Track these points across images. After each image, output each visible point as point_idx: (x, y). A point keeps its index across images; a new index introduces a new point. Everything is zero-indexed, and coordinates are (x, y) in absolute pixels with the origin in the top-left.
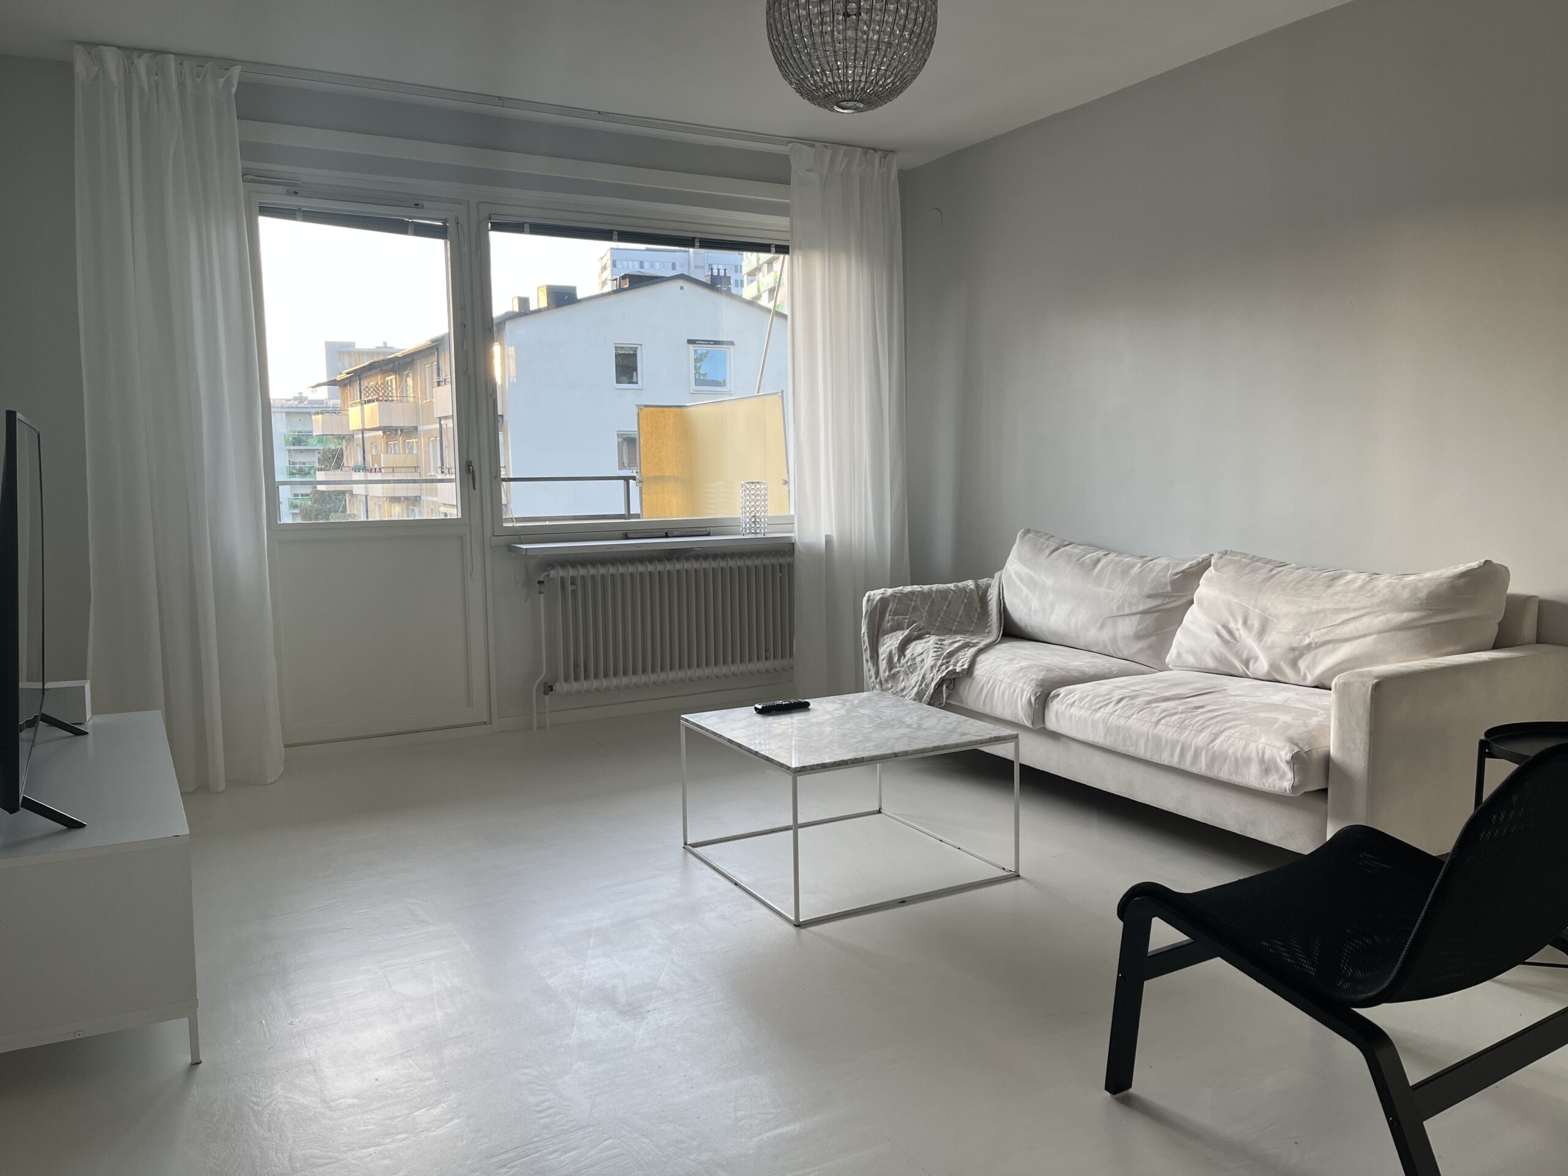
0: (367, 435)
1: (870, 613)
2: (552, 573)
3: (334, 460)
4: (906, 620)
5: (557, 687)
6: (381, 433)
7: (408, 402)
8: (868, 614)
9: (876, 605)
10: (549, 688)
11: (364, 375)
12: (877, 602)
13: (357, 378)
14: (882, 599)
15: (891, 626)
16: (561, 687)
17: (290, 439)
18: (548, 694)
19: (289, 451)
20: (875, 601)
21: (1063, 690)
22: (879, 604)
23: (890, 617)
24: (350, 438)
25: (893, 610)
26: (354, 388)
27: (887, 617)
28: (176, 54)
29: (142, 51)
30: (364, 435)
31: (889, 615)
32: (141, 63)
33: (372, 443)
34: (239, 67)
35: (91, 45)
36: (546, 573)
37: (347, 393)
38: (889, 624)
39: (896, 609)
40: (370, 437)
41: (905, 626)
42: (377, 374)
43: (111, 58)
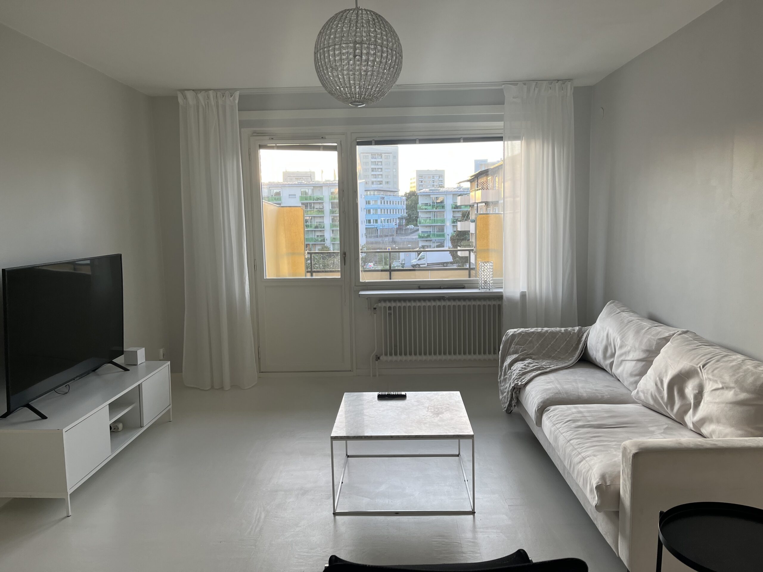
0: (479, 205)
1: (505, 342)
2: (380, 305)
3: (466, 216)
4: (521, 349)
5: (381, 358)
6: (484, 204)
7: (495, 189)
8: (504, 342)
9: (509, 338)
10: (378, 358)
11: (479, 177)
12: (510, 336)
13: (477, 178)
14: (513, 334)
15: (513, 351)
16: (383, 358)
17: (454, 206)
18: (378, 361)
19: (453, 211)
20: (509, 336)
21: (552, 408)
22: (510, 337)
23: (514, 346)
24: (472, 206)
25: (516, 342)
26: (475, 183)
27: (513, 346)
28: (214, 90)
29: (201, 90)
30: (478, 205)
31: (513, 345)
32: (201, 96)
33: (481, 209)
34: (238, 92)
35: (183, 91)
36: (377, 304)
37: (472, 184)
38: (512, 350)
39: (518, 341)
40: (480, 206)
41: (520, 352)
42: (484, 176)
43: (189, 95)
